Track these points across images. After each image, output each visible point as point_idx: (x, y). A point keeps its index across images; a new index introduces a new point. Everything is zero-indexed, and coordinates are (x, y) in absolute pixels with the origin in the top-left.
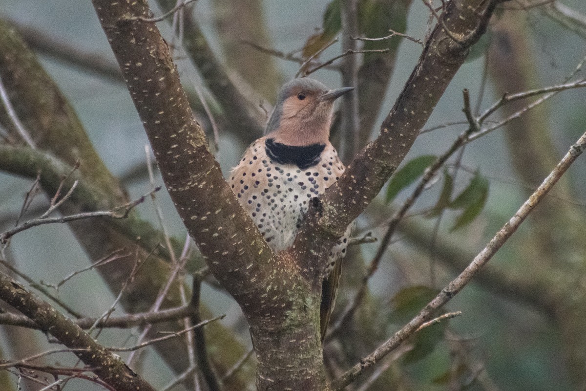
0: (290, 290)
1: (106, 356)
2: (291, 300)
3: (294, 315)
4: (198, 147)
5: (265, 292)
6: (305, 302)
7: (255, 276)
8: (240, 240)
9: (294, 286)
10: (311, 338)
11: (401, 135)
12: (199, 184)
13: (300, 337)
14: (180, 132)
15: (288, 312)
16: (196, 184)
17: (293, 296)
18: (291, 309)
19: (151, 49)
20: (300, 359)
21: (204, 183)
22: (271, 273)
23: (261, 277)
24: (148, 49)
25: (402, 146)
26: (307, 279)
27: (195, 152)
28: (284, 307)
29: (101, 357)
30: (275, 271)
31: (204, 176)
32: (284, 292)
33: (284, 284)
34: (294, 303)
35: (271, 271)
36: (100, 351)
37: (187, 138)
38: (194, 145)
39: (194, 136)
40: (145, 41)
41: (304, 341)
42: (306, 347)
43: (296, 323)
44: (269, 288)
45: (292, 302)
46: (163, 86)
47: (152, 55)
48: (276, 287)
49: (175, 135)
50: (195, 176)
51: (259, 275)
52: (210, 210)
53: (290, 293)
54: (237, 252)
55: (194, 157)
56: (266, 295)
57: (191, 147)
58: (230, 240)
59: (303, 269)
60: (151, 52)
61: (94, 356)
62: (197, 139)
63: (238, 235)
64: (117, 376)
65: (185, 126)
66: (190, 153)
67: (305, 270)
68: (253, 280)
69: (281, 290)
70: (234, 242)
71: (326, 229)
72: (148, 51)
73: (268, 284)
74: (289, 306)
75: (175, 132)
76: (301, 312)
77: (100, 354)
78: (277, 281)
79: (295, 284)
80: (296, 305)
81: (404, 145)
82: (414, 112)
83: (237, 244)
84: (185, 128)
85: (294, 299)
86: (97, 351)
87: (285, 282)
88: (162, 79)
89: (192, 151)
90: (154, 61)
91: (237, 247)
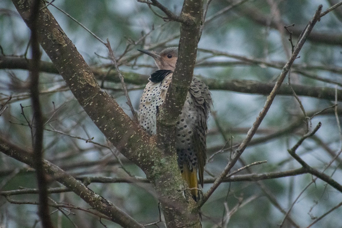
0: (151, 156)
1: (91, 196)
2: (152, 160)
3: (156, 168)
4: (85, 84)
5: (138, 157)
6: (160, 161)
7: (130, 150)
8: (118, 131)
9: (153, 153)
10: (170, 180)
11: (180, 69)
12: (89, 104)
13: (163, 180)
14: (73, 77)
15: (153, 167)
16: (88, 103)
17: (153, 158)
18: (154, 165)
19: (48, 35)
20: (166, 191)
21: (92, 102)
22: (139, 147)
23: (134, 150)
24: (46, 35)
25: (182, 75)
26: (161, 149)
27: (83, 87)
28: (150, 165)
29: (88, 197)
30: (142, 146)
31: (91, 99)
32: (148, 157)
33: (148, 152)
34: (155, 162)
35: (139, 146)
36: (88, 194)
37: (78, 80)
38: (82, 83)
39: (82, 79)
40: (43, 31)
41: (166, 181)
42: (168, 185)
43: (158, 172)
44: (139, 155)
45: (153, 161)
46: (58, 53)
47: (49, 38)
48: (143, 154)
49: (71, 79)
50: (86, 100)
51: (132, 149)
52: (99, 117)
53: (151, 157)
54: (117, 137)
55: (84, 89)
56: (139, 159)
57: (81, 85)
58: (113, 131)
59: (158, 144)
60: (48, 36)
61: (85, 196)
62: (84, 80)
63: (116, 129)
64: (98, 206)
65: (76, 73)
66: (81, 88)
67: (159, 144)
68: (130, 151)
69: (146, 155)
70: (115, 132)
71: (161, 122)
72: (46, 36)
73: (138, 153)
74: (153, 164)
75: (71, 77)
76: (159, 167)
77: (88, 195)
78: (143, 151)
79: (153, 152)
80: (156, 163)
81: (183, 75)
82: (182, 57)
83: (116, 133)
84: (76, 75)
85: (154, 160)
86: (86, 194)
87: (148, 151)
88: (57, 50)
89: (82, 87)
90: (51, 41)
91: (117, 135)
